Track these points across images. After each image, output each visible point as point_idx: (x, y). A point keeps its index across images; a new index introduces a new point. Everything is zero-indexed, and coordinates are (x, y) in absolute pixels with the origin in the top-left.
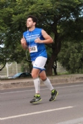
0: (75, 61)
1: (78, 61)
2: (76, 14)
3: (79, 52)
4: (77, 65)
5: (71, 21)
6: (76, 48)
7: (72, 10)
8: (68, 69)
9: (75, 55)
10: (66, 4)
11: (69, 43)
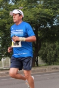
0: (51, 57)
1: (53, 56)
2: (51, 23)
3: (54, 50)
4: (52, 59)
5: (48, 28)
6: (51, 47)
7: (48, 20)
8: (46, 61)
9: (51, 52)
10: (44, 16)
11: (46, 44)
